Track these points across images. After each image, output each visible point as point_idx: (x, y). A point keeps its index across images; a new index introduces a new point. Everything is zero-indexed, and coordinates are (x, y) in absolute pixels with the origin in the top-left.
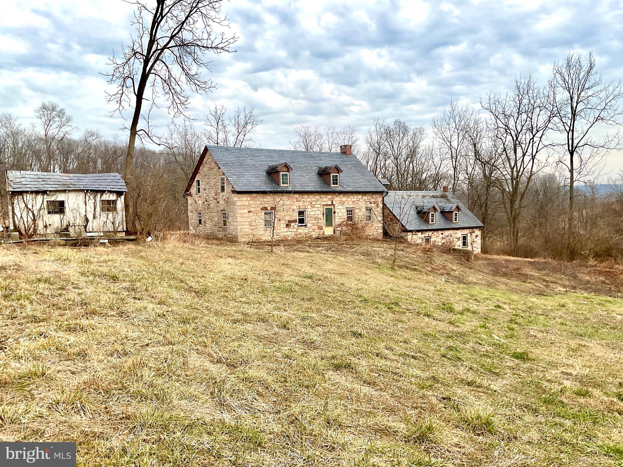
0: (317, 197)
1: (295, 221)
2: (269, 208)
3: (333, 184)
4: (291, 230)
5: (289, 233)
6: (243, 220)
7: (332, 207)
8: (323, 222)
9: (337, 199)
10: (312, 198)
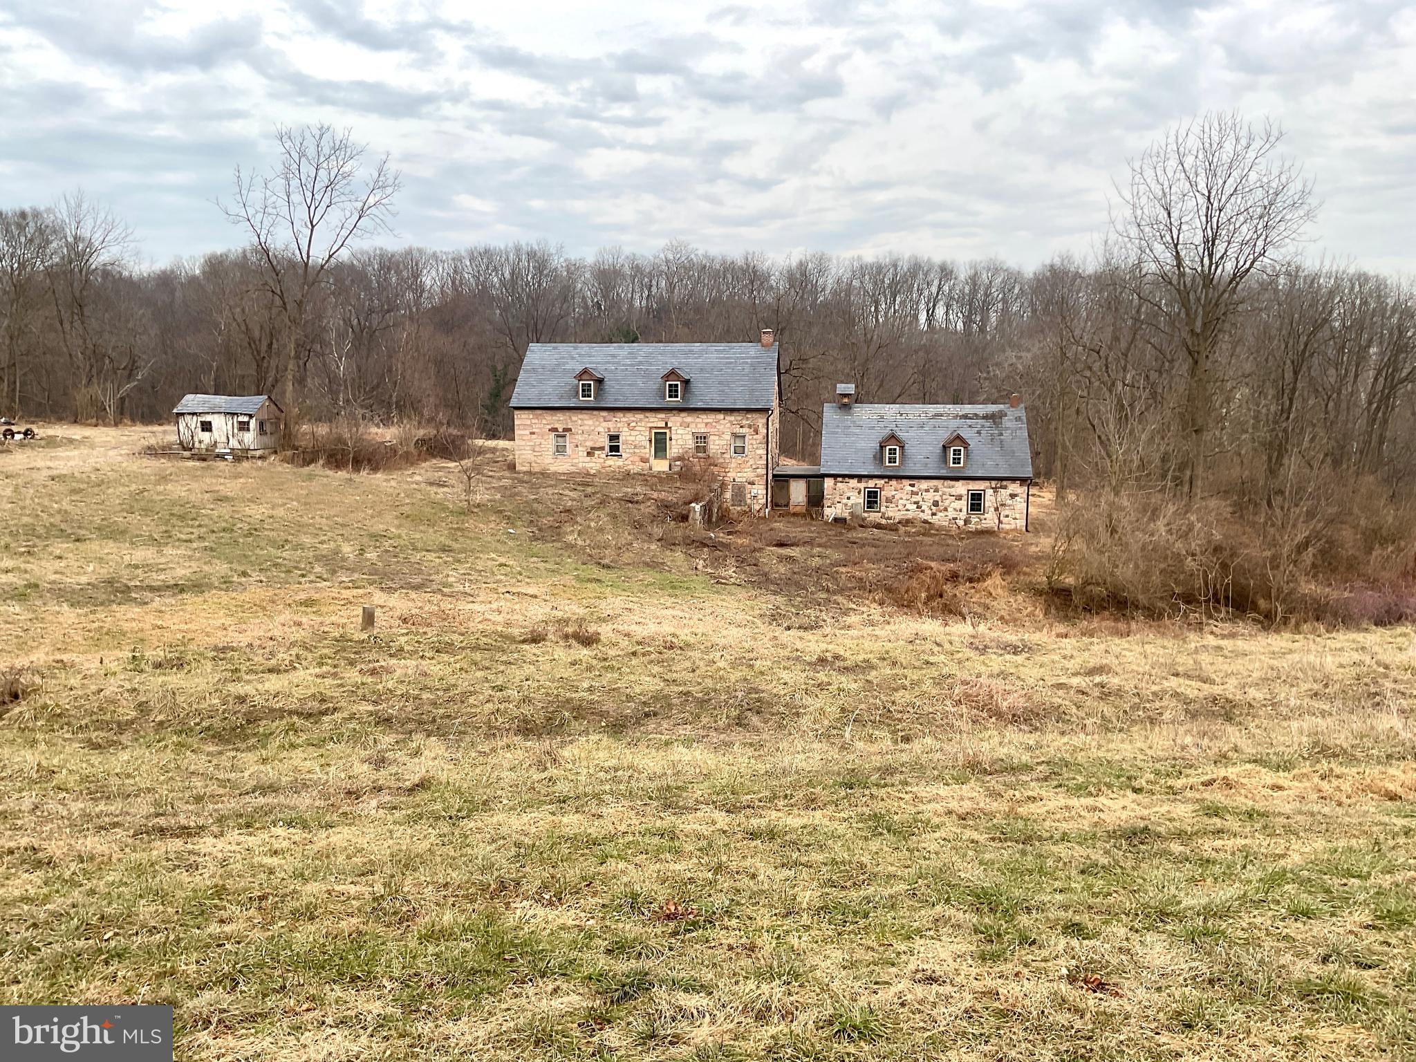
0: (639, 416)
1: (602, 448)
2: (560, 430)
3: (670, 396)
4: (594, 460)
5: (593, 465)
6: (523, 443)
7: (667, 431)
8: (649, 451)
9: (675, 420)
10: (630, 416)
